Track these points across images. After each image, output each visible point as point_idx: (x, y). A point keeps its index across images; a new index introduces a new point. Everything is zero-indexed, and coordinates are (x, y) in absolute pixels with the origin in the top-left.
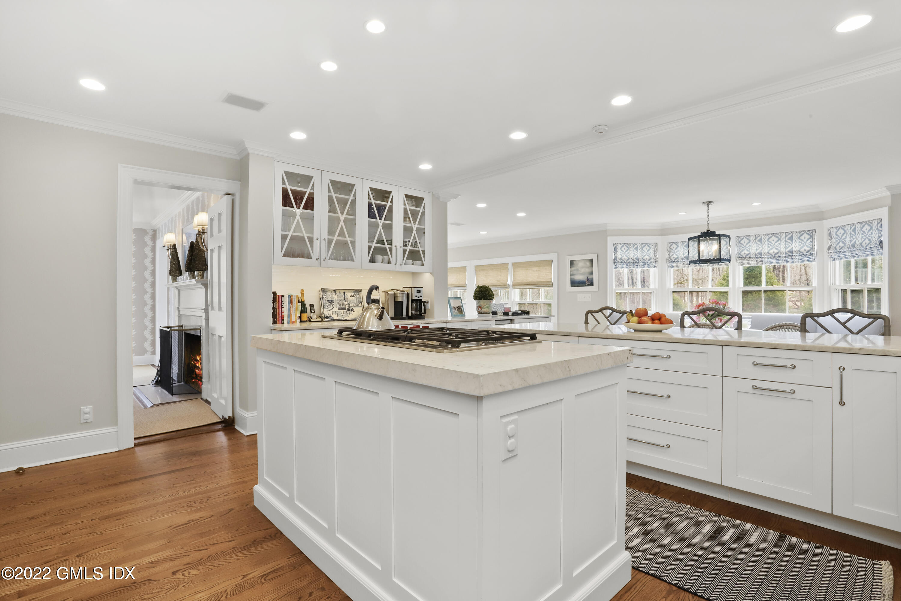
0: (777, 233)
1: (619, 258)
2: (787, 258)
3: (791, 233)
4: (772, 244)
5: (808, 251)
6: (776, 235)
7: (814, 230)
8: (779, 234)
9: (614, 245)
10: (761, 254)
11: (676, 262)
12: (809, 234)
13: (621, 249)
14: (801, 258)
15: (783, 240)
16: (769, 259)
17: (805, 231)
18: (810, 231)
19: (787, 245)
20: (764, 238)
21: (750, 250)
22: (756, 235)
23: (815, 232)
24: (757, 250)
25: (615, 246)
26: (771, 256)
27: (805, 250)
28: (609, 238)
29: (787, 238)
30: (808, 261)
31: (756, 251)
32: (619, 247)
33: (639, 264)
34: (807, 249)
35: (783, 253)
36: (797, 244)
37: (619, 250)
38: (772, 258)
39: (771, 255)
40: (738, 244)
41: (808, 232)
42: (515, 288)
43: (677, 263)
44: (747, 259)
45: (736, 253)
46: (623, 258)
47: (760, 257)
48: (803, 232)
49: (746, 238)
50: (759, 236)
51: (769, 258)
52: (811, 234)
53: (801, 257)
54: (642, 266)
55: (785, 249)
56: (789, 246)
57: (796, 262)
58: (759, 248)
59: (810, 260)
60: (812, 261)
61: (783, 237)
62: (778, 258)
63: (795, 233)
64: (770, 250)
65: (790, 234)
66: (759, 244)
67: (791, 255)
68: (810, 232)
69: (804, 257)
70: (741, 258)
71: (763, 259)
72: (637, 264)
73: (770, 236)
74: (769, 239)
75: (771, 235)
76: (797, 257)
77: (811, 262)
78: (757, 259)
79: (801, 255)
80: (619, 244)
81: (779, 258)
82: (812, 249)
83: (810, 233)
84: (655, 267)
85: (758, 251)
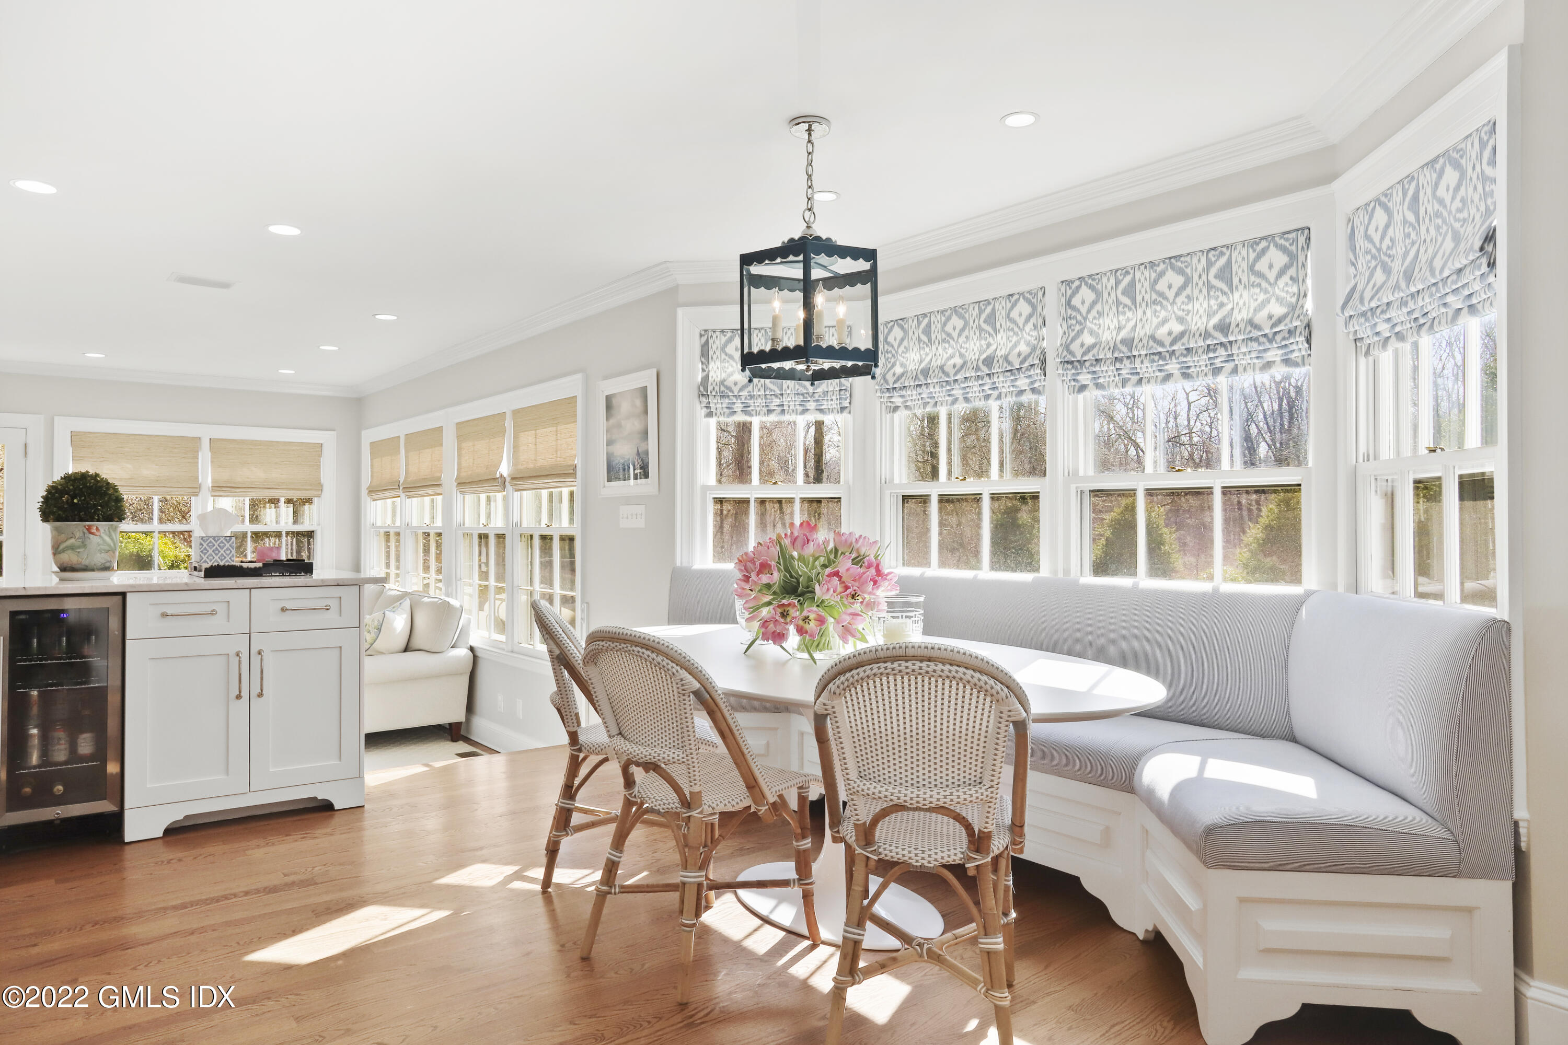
0: (1181, 256)
1: (718, 380)
2: (1211, 355)
3: (1224, 249)
4: (1165, 302)
5: (1280, 321)
6: (1179, 264)
7: (1302, 229)
8: (1188, 259)
9: (701, 336)
10: (1129, 343)
11: (900, 389)
12: (1284, 249)
13: (723, 349)
14: (1260, 351)
15: (1201, 284)
16: (1153, 361)
17: (1270, 238)
18: (1290, 236)
19: (1213, 302)
20: (1143, 279)
21: (1100, 331)
22: (1116, 271)
23: (1308, 239)
24: (1120, 329)
25: (704, 339)
26: (1160, 349)
27: (1270, 317)
28: (680, 312)
29: (1214, 271)
30: (1287, 362)
31: (1118, 334)
32: (717, 342)
33: (786, 400)
34: (1278, 310)
35: (1197, 335)
36: (1246, 294)
37: (718, 353)
38: (1164, 359)
39: (1161, 344)
40: (1063, 312)
41: (1282, 242)
42: (520, 487)
43: (903, 393)
44: (1087, 364)
45: (1059, 344)
46: (729, 383)
47: (1128, 357)
48: (1264, 244)
49: (1086, 284)
50: (1127, 273)
51: (1156, 358)
52: (1293, 248)
53: (1255, 345)
54: (801, 408)
55: (1204, 318)
56: (1222, 305)
57: (1245, 369)
58: (1128, 320)
59: (1293, 356)
60: (1299, 360)
61: (1200, 268)
62: (1182, 355)
63: (1240, 247)
64: (1157, 328)
65: (1222, 254)
66: (1125, 306)
67: (1224, 340)
68: (1287, 240)
69: (1268, 345)
70: (1072, 362)
71: (1138, 360)
72: (777, 401)
73: (1159, 269)
74: (1156, 282)
75: (1162, 266)
76: (1244, 349)
77: (1296, 364)
78: (1118, 365)
79: (1256, 339)
80: (718, 333)
81: (1185, 356)
82: (1293, 308)
83: (1287, 244)
84: (843, 409)
85: (1123, 334)
